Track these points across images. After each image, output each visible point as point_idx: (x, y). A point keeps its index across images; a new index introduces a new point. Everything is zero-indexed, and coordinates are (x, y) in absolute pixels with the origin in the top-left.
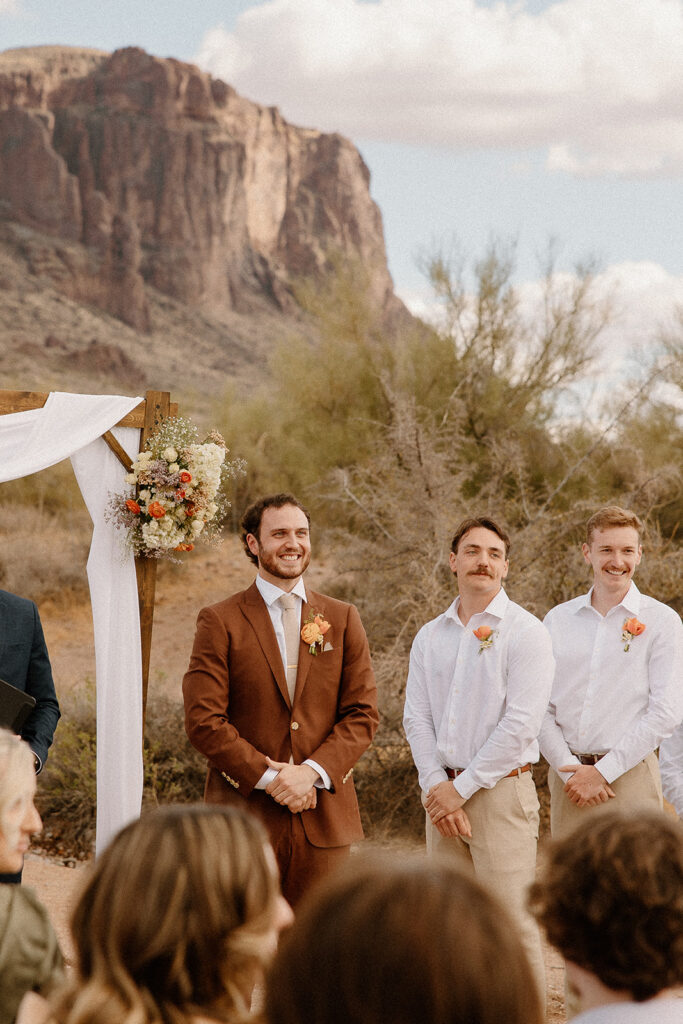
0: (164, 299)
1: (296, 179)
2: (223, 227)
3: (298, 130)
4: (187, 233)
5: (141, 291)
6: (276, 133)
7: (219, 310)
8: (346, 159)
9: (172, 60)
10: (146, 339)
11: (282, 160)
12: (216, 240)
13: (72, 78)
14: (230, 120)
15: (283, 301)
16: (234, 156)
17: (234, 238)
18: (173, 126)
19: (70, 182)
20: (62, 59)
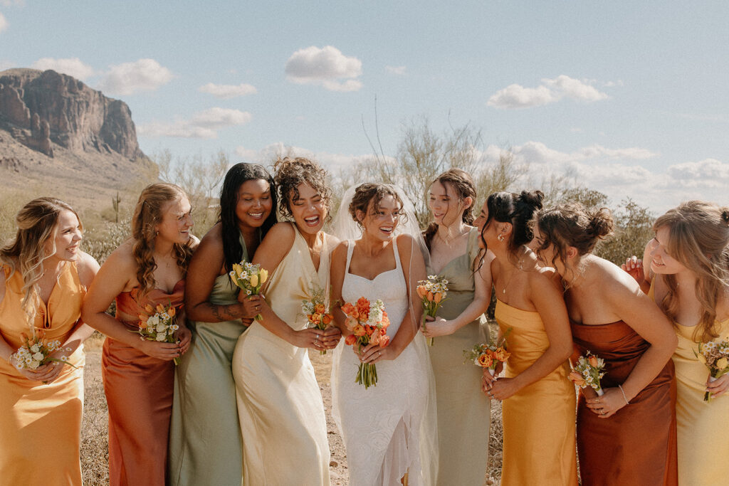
0: (60, 147)
1: (107, 113)
2: (81, 126)
3: (108, 99)
4: (68, 128)
5: (51, 144)
6: (100, 100)
7: (79, 152)
8: (123, 109)
9: (64, 75)
10: (51, 159)
11: (102, 107)
12: (78, 130)
13: (31, 79)
14: (84, 94)
15: (101, 150)
16: (84, 105)
17: (85, 130)
18: (64, 95)
19: (26, 110)
20: (28, 73)
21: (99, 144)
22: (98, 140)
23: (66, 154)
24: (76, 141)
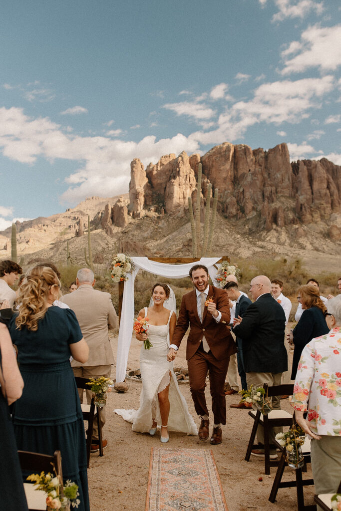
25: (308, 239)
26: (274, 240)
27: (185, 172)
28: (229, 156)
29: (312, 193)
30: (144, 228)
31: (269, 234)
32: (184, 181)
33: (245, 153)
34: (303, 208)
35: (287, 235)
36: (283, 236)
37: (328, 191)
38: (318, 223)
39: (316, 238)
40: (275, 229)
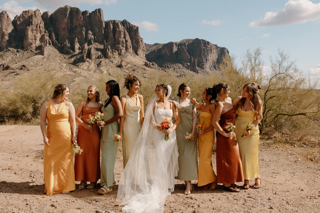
0: (201, 69)
1: (219, 54)
3: (219, 47)
4: (204, 61)
5: (197, 68)
6: (216, 48)
7: (208, 70)
8: (226, 50)
9: (202, 40)
10: (197, 74)
11: (217, 51)
12: (208, 61)
13: (190, 43)
14: (210, 47)
15: (217, 69)
16: (210, 51)
17: (210, 61)
18: (202, 48)
19: (188, 55)
20: (188, 40)
21: (216, 67)
22: (216, 65)
23: (203, 71)
24: (207, 66)
25: (106, 68)
26: (86, 68)
27: (36, 22)
28: (67, 14)
29: (115, 40)
30: (5, 58)
31: (84, 64)
32: (35, 28)
33: (77, 13)
34: (107, 49)
35: (94, 65)
36: (92, 65)
37: (124, 40)
38: (116, 58)
39: (112, 67)
40: (88, 61)
